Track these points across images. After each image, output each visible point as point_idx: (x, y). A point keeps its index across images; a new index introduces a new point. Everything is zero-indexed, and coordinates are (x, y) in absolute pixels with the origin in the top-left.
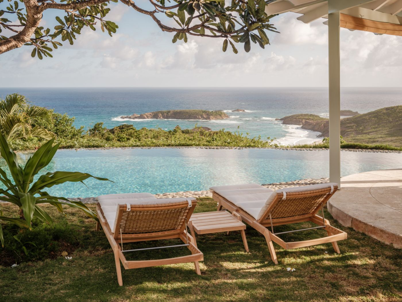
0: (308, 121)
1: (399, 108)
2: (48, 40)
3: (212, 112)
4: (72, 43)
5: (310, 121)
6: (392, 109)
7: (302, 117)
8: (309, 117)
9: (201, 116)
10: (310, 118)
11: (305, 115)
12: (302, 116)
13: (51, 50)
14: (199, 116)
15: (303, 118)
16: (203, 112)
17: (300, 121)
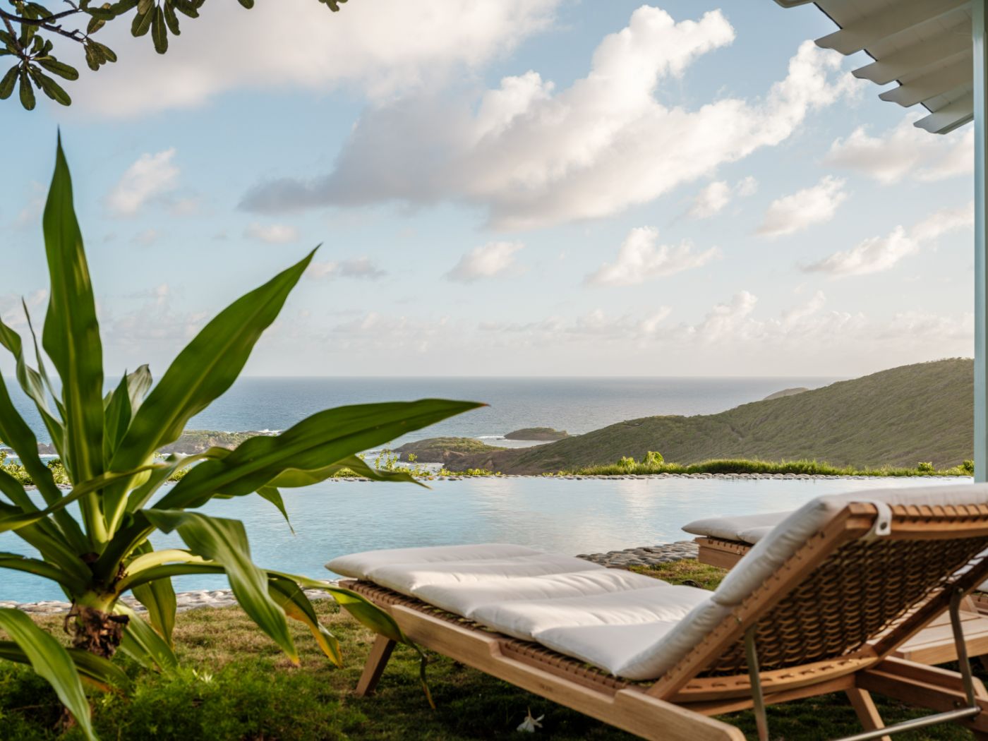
0: (458, 453)
1: (656, 421)
2: (77, 31)
3: (232, 435)
4: (161, 46)
5: (461, 454)
6: (640, 424)
7: (444, 445)
8: (460, 444)
9: (204, 445)
10: (460, 447)
11: (450, 439)
12: (443, 442)
13: (72, 74)
14: (199, 445)
15: (446, 447)
16: (210, 436)
17: (439, 455)
